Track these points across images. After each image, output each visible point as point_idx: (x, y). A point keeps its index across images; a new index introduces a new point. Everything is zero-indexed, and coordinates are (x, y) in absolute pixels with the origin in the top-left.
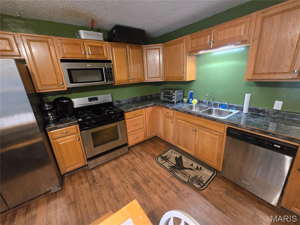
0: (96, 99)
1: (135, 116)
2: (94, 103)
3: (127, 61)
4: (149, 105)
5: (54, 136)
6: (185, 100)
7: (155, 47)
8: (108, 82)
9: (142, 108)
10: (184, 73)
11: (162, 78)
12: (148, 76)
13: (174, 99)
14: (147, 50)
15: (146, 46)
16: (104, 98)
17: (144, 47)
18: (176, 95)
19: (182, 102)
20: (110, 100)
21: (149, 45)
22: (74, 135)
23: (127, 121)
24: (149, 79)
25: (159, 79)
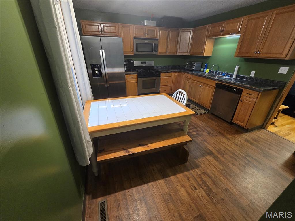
0: (145, 63)
1: (167, 76)
2: (144, 65)
3: (168, 39)
4: (176, 71)
5: (127, 78)
6: (202, 70)
7: (188, 31)
8: (155, 53)
9: (171, 72)
10: (203, 50)
11: (188, 53)
12: (179, 51)
13: (194, 68)
14: (182, 32)
15: (182, 29)
16: (150, 63)
17: (180, 30)
18: (196, 65)
19: (200, 71)
20: (153, 65)
21: (184, 29)
22: (135, 80)
23: (161, 78)
24: (179, 53)
25: (187, 53)
